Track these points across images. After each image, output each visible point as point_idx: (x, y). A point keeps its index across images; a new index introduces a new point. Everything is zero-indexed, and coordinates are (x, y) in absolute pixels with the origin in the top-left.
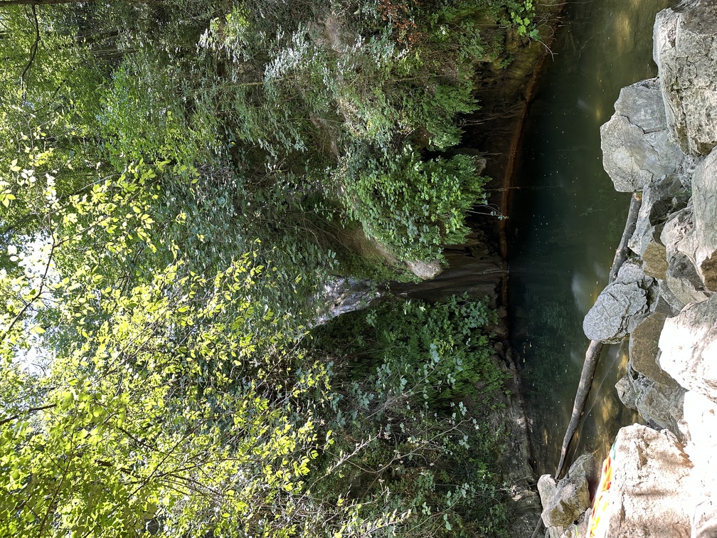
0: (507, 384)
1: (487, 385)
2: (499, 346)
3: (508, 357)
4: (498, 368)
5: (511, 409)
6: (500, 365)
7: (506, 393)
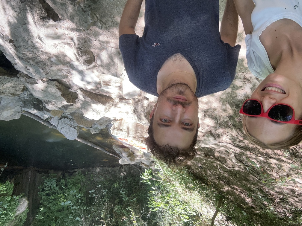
0: (83, 173)
1: (83, 181)
2: (66, 175)
4: (76, 176)
5: (94, 172)
7: (87, 173)
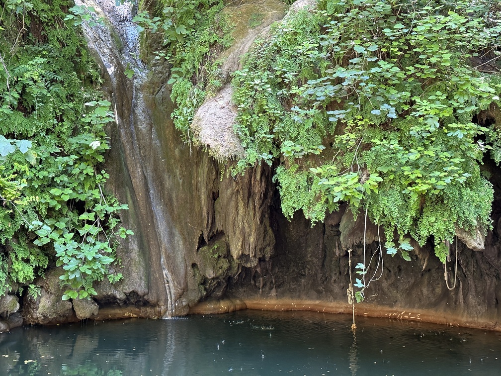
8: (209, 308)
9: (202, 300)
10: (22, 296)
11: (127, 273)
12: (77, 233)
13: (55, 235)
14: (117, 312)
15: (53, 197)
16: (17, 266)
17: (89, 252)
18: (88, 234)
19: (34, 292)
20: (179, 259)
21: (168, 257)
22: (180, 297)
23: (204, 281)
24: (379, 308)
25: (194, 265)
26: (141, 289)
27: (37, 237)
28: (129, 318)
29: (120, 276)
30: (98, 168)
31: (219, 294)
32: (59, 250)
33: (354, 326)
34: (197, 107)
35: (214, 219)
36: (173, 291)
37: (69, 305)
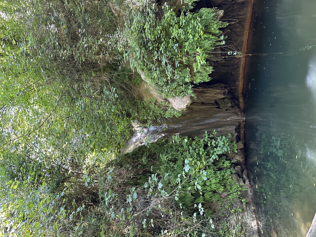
0: (243, 195)
1: (229, 195)
2: (238, 168)
3: (244, 176)
4: (237, 183)
5: (246, 213)
6: (238, 181)
7: (243, 201)
8: (242, 105)
9: (239, 107)
10: (235, 165)
11: (228, 132)
12: (215, 147)
13: (215, 154)
14: (242, 135)
15: (203, 154)
16: (225, 166)
17: (221, 143)
18: (215, 143)
19: (234, 161)
20: (224, 115)
21: (223, 118)
22: (237, 115)
23: (232, 107)
24: (244, 46)
25: (226, 110)
26: (234, 127)
27: (216, 159)
28: (244, 131)
29: (229, 134)
30: (193, 140)
31: (237, 102)
32: (220, 153)
33: (250, 55)
34: (174, 109)
35: (210, 104)
36: (235, 117)
37: (239, 150)
